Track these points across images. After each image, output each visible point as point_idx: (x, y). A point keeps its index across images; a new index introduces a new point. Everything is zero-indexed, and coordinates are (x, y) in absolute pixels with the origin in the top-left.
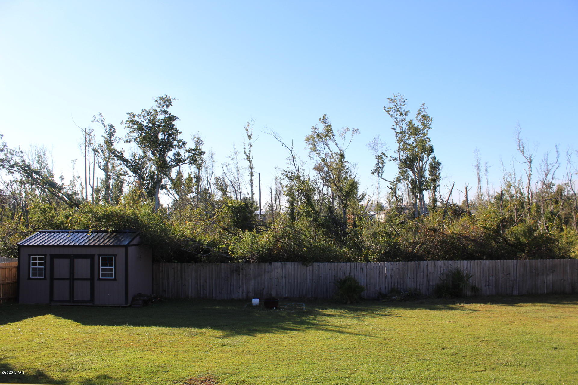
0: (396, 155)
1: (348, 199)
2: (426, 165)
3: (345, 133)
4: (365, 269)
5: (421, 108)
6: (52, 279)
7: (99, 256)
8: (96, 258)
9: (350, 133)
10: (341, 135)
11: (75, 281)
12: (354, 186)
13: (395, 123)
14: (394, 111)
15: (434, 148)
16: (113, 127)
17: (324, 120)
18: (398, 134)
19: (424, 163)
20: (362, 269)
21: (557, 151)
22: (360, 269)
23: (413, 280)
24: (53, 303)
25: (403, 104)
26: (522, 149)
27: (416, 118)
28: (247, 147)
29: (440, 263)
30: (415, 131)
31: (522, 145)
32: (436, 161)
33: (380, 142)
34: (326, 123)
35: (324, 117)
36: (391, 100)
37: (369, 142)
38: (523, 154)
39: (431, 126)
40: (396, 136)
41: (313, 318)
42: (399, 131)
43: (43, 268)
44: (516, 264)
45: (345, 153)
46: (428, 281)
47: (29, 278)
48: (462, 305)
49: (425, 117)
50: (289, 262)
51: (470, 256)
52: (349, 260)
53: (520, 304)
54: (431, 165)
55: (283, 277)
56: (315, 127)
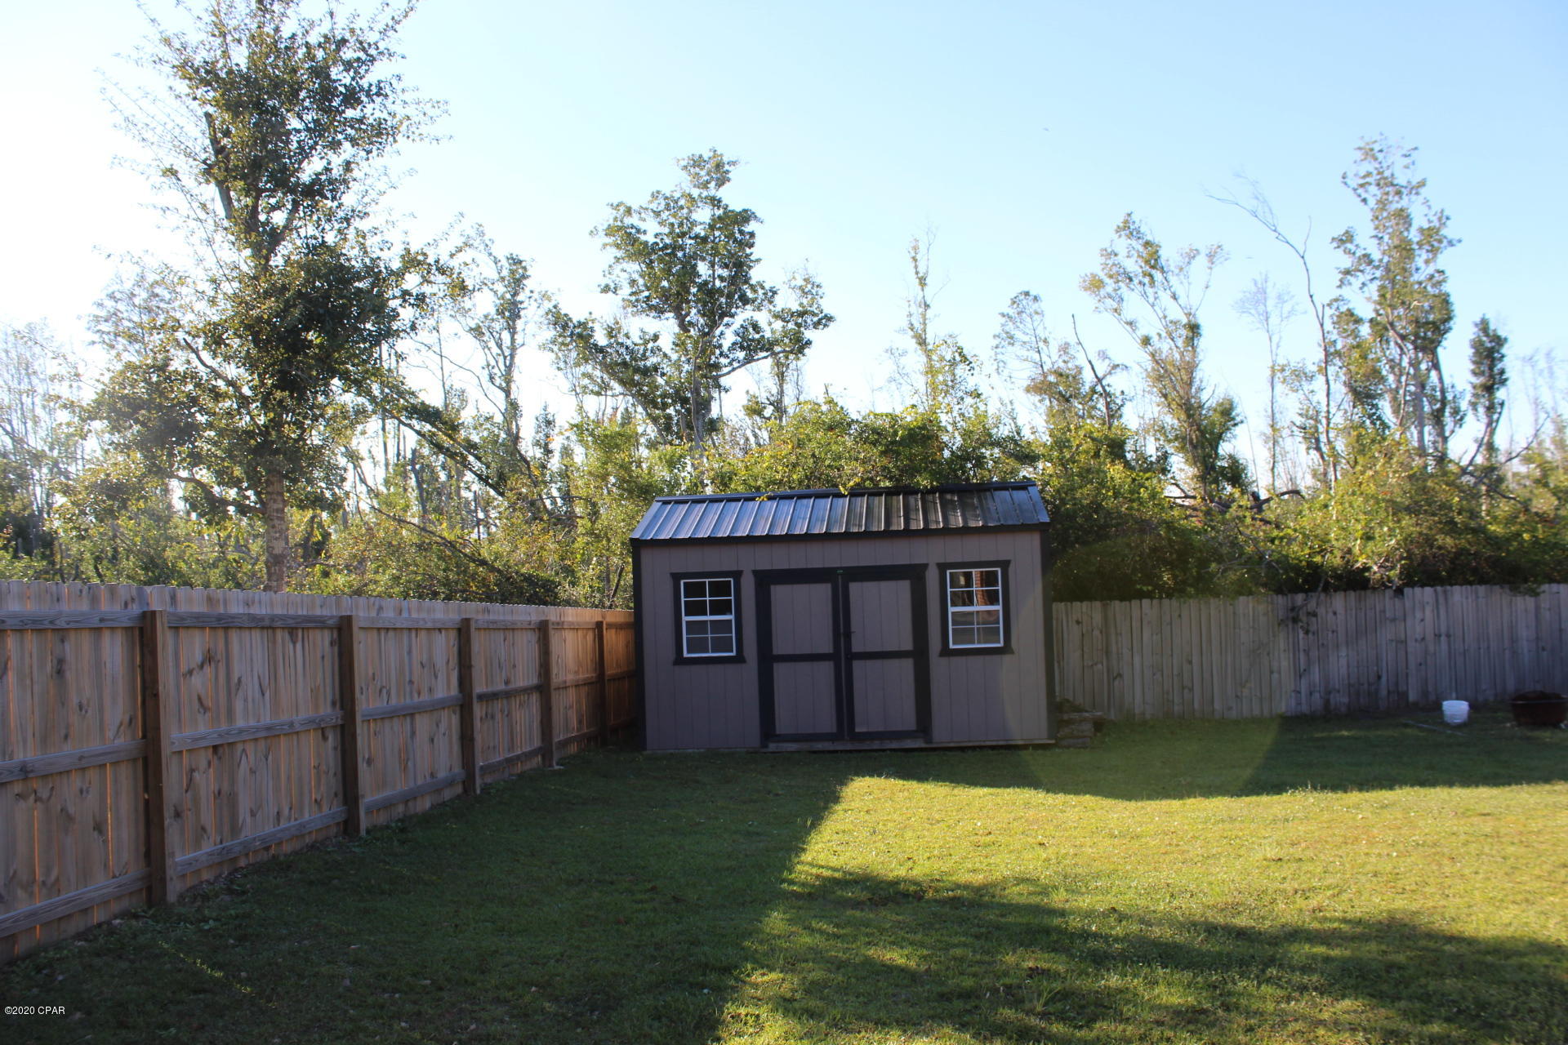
3: (1189, 263)
6: (768, 659)
7: (942, 567)
8: (932, 576)
9: (1201, 261)
11: (857, 665)
14: (1374, 185)
15: (1452, 299)
16: (520, 262)
17: (1128, 228)
24: (772, 747)
28: (917, 311)
32: (1492, 331)
33: (1272, 293)
34: (1139, 238)
36: (1369, 152)
37: (1244, 293)
43: (730, 621)
45: (1201, 320)
47: (680, 660)
54: (1476, 344)
55: (1440, 636)
56: (1109, 250)
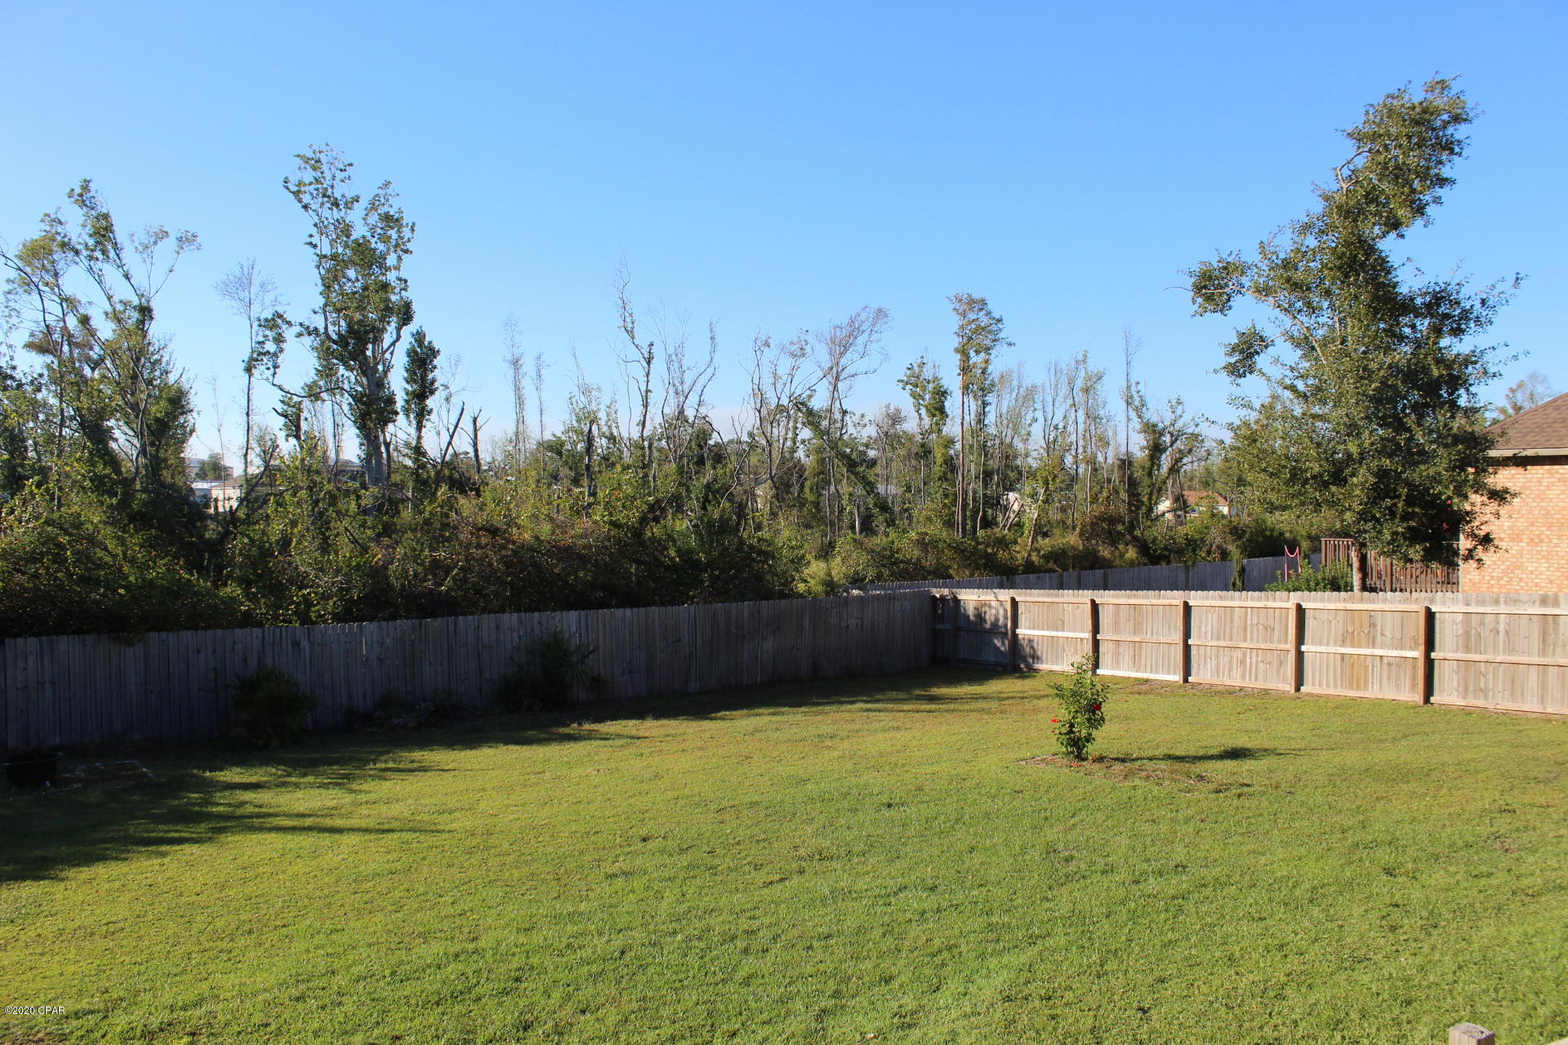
0: (319, 322)
1: (163, 442)
2: (392, 354)
3: (155, 243)
4: (305, 644)
5: (381, 192)
9: (170, 244)
10: (141, 248)
12: (177, 402)
13: (316, 229)
14: (315, 193)
15: (414, 307)
17: (83, 197)
18: (323, 260)
19: (388, 349)
20: (296, 644)
21: (712, 338)
22: (290, 647)
23: (439, 667)
25: (339, 175)
26: (630, 325)
27: (364, 219)
29: (510, 619)
30: (365, 256)
31: (631, 315)
32: (426, 343)
33: (257, 280)
34: (93, 209)
35: (86, 186)
36: (307, 160)
37: (224, 278)
38: (633, 338)
39: (409, 246)
40: (318, 267)
41: (202, 798)
42: (327, 250)
44: (695, 616)
45: (153, 304)
46: (480, 669)
48: (587, 726)
49: (390, 220)
50: (68, 635)
51: (580, 601)
52: (248, 620)
53: (724, 713)
54: (411, 354)
56: (53, 216)
